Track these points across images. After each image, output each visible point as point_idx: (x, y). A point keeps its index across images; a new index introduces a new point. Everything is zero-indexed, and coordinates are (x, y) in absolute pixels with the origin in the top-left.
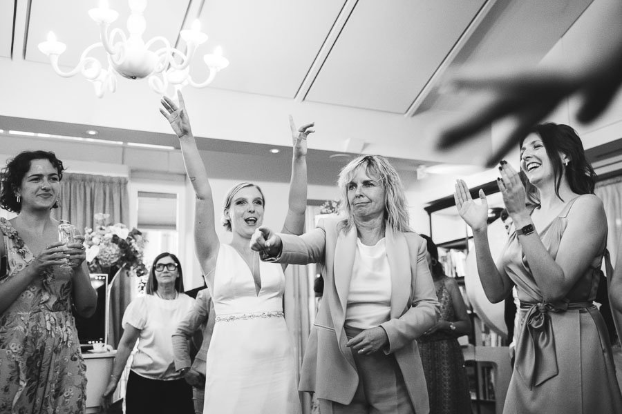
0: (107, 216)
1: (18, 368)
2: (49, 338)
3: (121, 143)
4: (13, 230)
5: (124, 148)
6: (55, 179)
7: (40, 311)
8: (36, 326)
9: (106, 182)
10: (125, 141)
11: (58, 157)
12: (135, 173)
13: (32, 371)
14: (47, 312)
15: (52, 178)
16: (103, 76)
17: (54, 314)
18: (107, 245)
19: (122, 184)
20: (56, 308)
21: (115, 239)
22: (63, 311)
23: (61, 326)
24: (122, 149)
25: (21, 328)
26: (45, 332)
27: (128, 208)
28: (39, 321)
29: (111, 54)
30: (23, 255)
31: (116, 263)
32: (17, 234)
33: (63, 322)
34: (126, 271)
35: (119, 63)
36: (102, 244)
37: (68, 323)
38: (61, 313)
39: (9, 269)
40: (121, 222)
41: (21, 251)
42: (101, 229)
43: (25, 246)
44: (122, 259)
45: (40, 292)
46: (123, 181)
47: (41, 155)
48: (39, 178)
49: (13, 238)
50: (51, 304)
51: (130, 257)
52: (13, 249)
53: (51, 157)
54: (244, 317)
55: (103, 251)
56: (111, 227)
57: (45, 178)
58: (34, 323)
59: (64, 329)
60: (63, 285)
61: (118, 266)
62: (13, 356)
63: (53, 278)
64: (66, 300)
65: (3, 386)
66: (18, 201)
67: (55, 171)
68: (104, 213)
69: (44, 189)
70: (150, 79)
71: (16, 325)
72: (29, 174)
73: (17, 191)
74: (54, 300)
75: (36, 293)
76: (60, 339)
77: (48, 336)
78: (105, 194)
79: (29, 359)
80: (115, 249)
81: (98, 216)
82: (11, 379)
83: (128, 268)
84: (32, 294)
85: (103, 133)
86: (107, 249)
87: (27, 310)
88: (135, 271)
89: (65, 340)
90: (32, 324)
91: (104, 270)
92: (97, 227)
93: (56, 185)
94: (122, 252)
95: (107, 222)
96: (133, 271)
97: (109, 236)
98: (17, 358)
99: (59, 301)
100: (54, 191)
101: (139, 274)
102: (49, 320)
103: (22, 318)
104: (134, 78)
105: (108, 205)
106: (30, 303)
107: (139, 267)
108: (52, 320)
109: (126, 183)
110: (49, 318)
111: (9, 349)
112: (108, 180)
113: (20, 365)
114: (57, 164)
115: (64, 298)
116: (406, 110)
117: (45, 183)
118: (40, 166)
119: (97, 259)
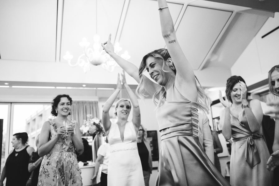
0: (91, 115)
1: (56, 172)
2: (65, 161)
3: (95, 89)
4: (54, 123)
5: (96, 90)
6: (69, 104)
7: (62, 152)
8: (60, 157)
9: (90, 103)
10: (97, 88)
11: (70, 97)
12: (101, 99)
13: (61, 173)
14: (65, 152)
15: (68, 104)
16: (86, 66)
17: (67, 153)
18: (92, 126)
19: (96, 103)
20: (68, 151)
21: (94, 124)
22: (71, 152)
23: (70, 157)
24: (95, 91)
25: (55, 158)
26: (63, 159)
27: (99, 112)
28: (62, 155)
29: (88, 57)
30: (56, 131)
31: (95, 132)
32: (55, 124)
33: (71, 156)
34: (99, 135)
35: (91, 61)
36: (90, 126)
37: (74, 156)
38: (70, 153)
39: (51, 136)
40: (97, 117)
41: (56, 130)
42: (89, 120)
43: (57, 128)
44: (97, 131)
45: (62, 145)
46: (96, 102)
47: (65, 96)
48: (63, 104)
49: (53, 125)
50: (66, 149)
51: (100, 130)
52: (53, 130)
53: (68, 97)
54: (118, 151)
55: (90, 128)
56: (93, 119)
57: (66, 104)
58: (60, 156)
59: (72, 158)
60: (70, 142)
61: (96, 133)
62: (54, 168)
63: (67, 140)
64: (72, 148)
65: (52, 179)
66: (57, 112)
67: (69, 102)
68: (90, 114)
69: (65, 108)
70: (102, 65)
71: (54, 157)
72: (60, 102)
73: (56, 108)
74: (67, 148)
75: (61, 145)
76: (70, 162)
77: (64, 161)
78: (90, 107)
79: (59, 169)
80: (94, 127)
81: (88, 116)
82: (54, 176)
83: (100, 134)
84: (59, 145)
85: (88, 85)
86: (92, 127)
87: (58, 151)
88: (102, 135)
89: (72, 162)
90: (59, 156)
91: (91, 135)
92: (88, 119)
93: (69, 106)
94: (97, 128)
95: (92, 117)
96: (101, 135)
97: (92, 123)
98: (55, 169)
99: (69, 148)
100: (68, 108)
101: (104, 136)
102: (66, 155)
103: (56, 154)
104: (97, 65)
105: (92, 112)
106: (59, 149)
107: (104, 134)
108: (67, 155)
109: (97, 103)
110: (66, 154)
111: (52, 165)
112: (91, 102)
113: (56, 171)
114: (70, 99)
115: (71, 147)
116: (198, 68)
117: (65, 106)
118: (64, 100)
119: (88, 131)
